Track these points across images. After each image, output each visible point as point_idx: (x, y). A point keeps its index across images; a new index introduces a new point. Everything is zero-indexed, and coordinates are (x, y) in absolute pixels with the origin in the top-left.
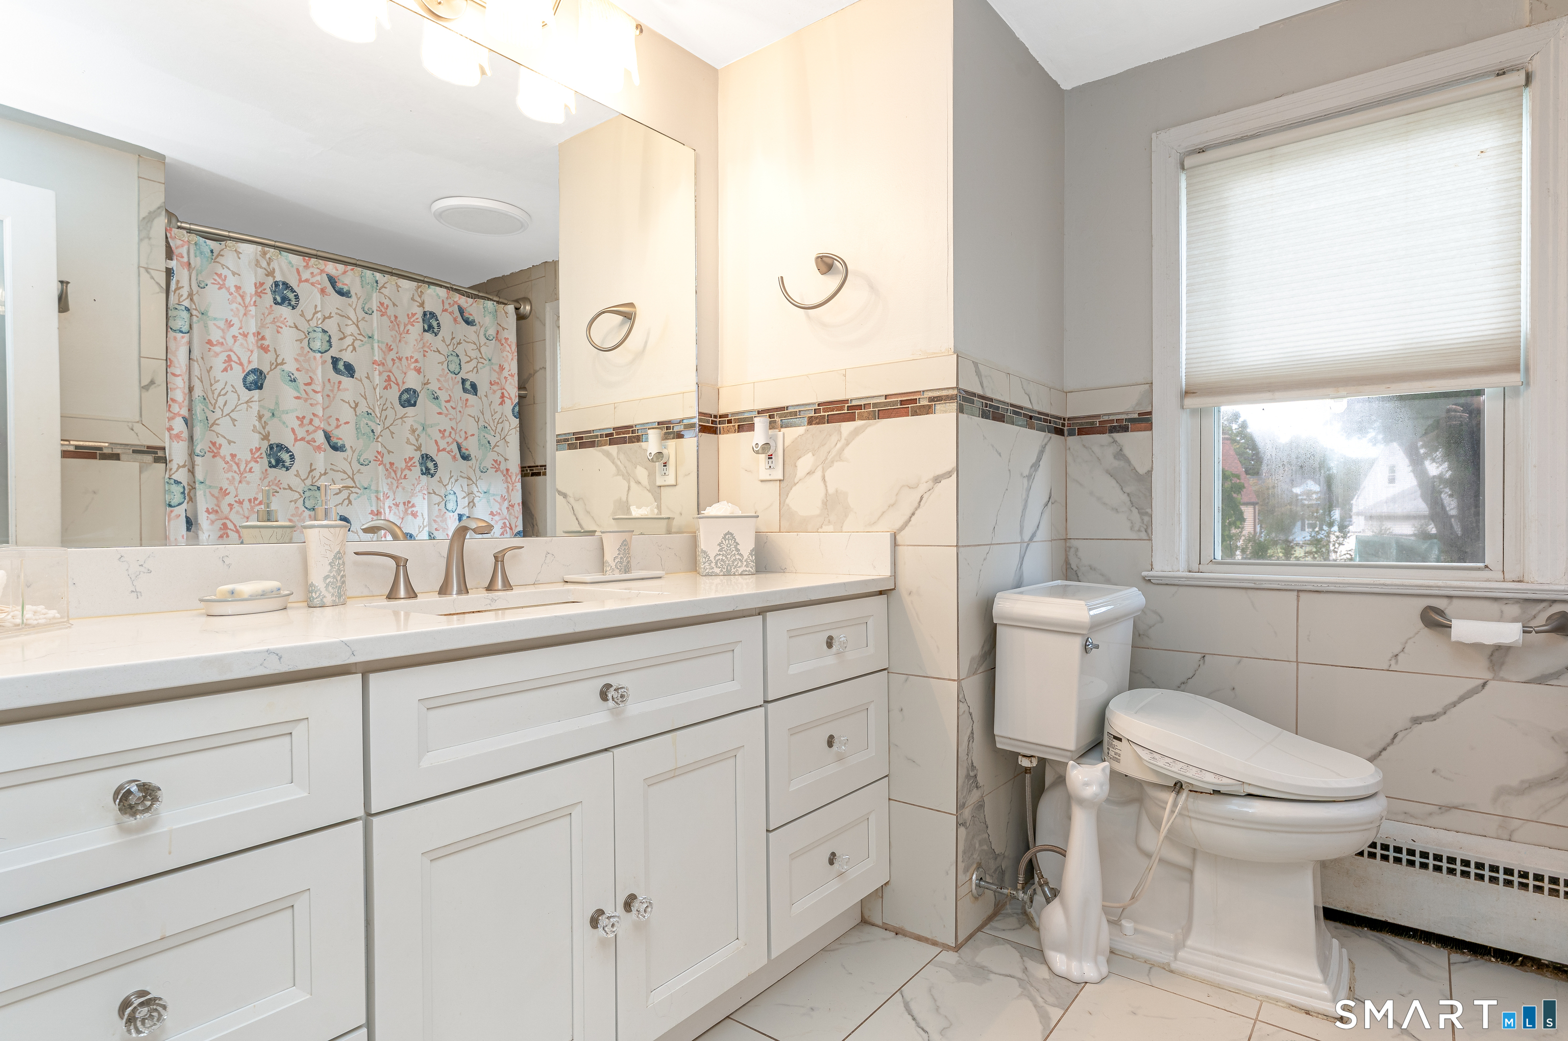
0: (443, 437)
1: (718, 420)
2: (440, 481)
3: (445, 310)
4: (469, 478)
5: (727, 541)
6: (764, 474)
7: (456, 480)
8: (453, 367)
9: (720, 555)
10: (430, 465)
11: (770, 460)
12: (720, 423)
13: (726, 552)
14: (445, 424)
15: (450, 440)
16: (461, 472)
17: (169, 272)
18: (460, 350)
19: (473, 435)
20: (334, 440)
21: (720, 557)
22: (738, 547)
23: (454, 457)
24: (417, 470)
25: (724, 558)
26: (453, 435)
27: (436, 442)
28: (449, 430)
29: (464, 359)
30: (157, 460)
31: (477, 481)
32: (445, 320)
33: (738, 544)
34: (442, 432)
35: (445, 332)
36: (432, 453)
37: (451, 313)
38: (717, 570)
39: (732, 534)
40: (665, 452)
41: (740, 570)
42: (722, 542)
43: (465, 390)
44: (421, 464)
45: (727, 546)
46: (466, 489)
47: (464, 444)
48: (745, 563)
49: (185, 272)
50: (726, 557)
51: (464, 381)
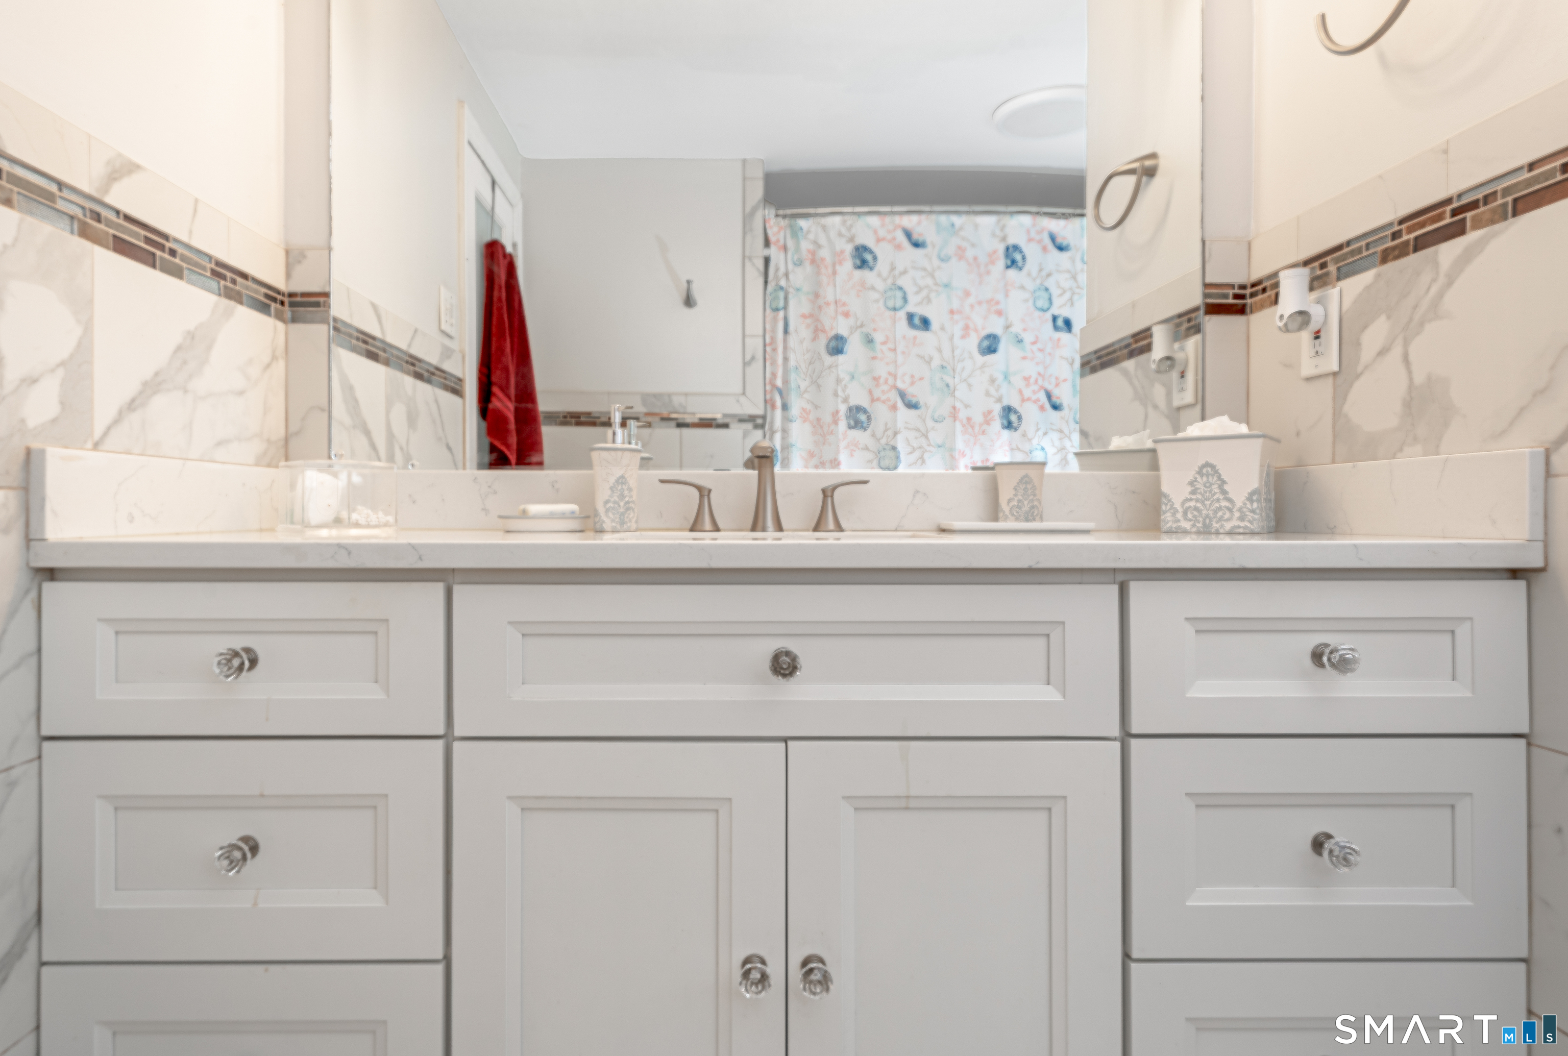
0: (1028, 385)
1: (1248, 291)
2: (1024, 435)
3: (1030, 240)
4: (1061, 431)
5: (1205, 479)
6: (1308, 369)
7: (1045, 434)
8: (1043, 303)
9: (1191, 500)
10: (1013, 418)
11: (1317, 341)
12: (1253, 295)
13: (1203, 495)
14: (1031, 369)
15: (1036, 388)
16: (1051, 424)
17: (767, 261)
18: (1050, 283)
19: (1065, 380)
20: (909, 398)
21: (1192, 504)
22: (1226, 487)
23: (1042, 408)
24: (997, 424)
25: (1199, 505)
26: (1040, 382)
27: (1020, 392)
28: (1034, 376)
29: (1055, 292)
30: (756, 427)
31: (1070, 433)
32: (1031, 250)
33: (1224, 482)
34: (1027, 379)
35: (1031, 265)
36: (1015, 404)
37: (1040, 241)
38: (1186, 525)
39: (1213, 467)
40: (1179, 356)
41: (1228, 526)
42: (1195, 480)
43: (1056, 328)
44: (1002, 417)
45: (1205, 486)
46: (1057, 443)
47: (1056, 392)
48: (1237, 514)
49: (782, 255)
50: (1203, 503)
51: (1055, 318)
